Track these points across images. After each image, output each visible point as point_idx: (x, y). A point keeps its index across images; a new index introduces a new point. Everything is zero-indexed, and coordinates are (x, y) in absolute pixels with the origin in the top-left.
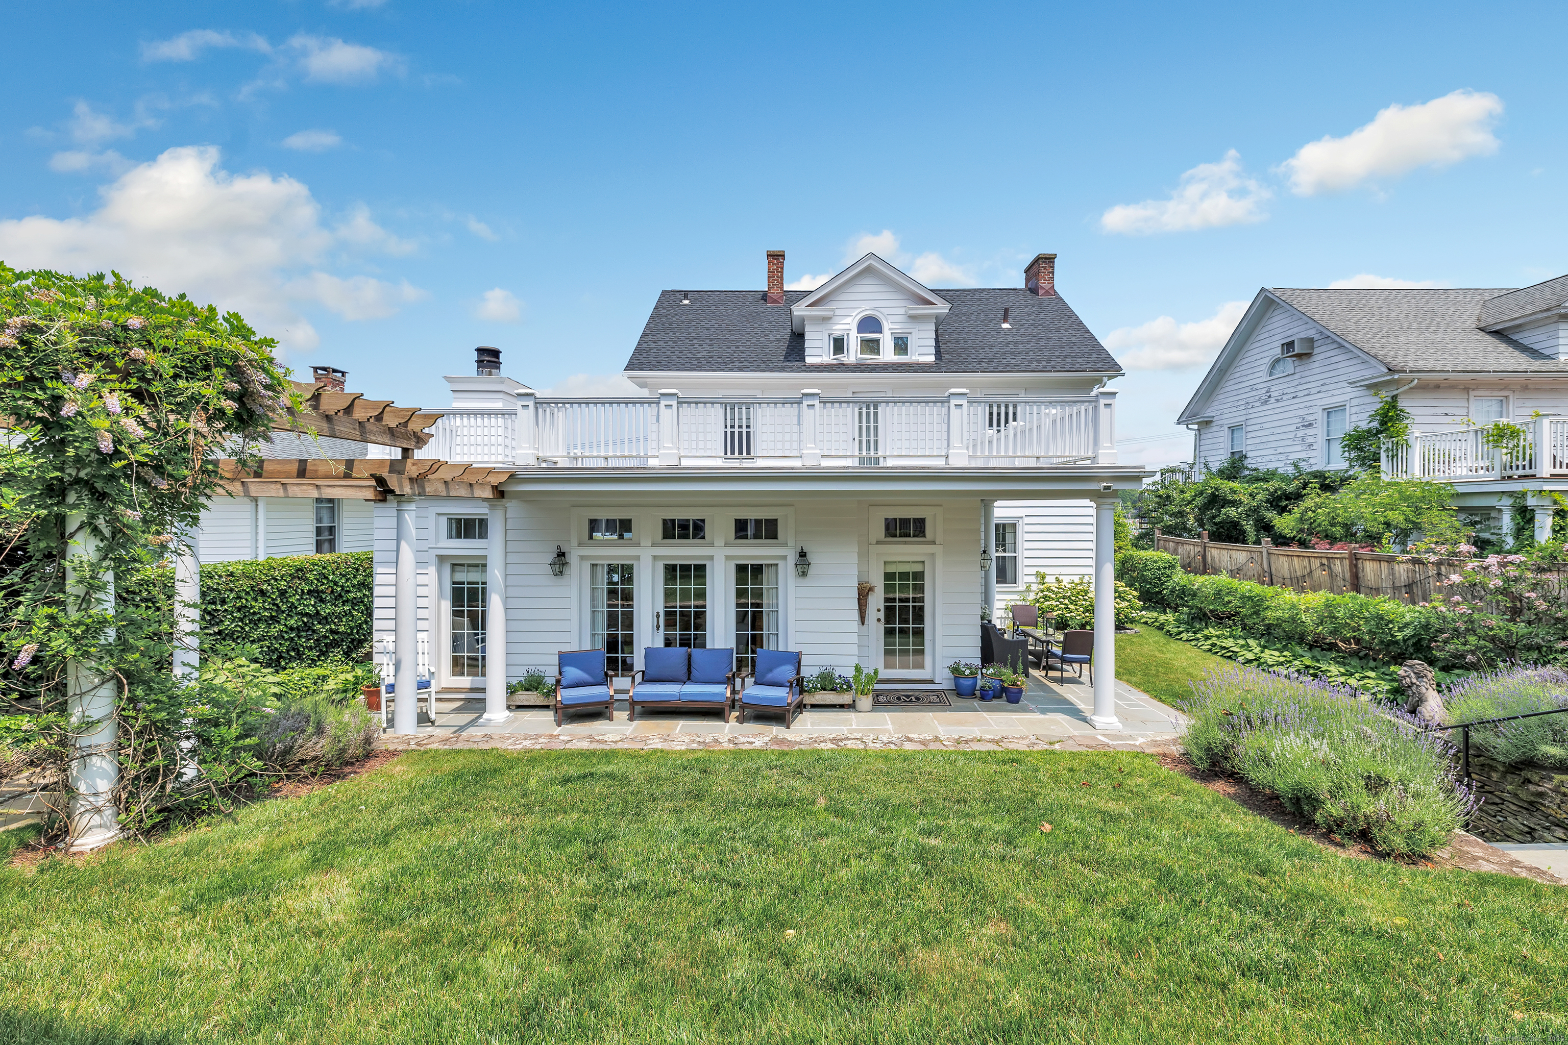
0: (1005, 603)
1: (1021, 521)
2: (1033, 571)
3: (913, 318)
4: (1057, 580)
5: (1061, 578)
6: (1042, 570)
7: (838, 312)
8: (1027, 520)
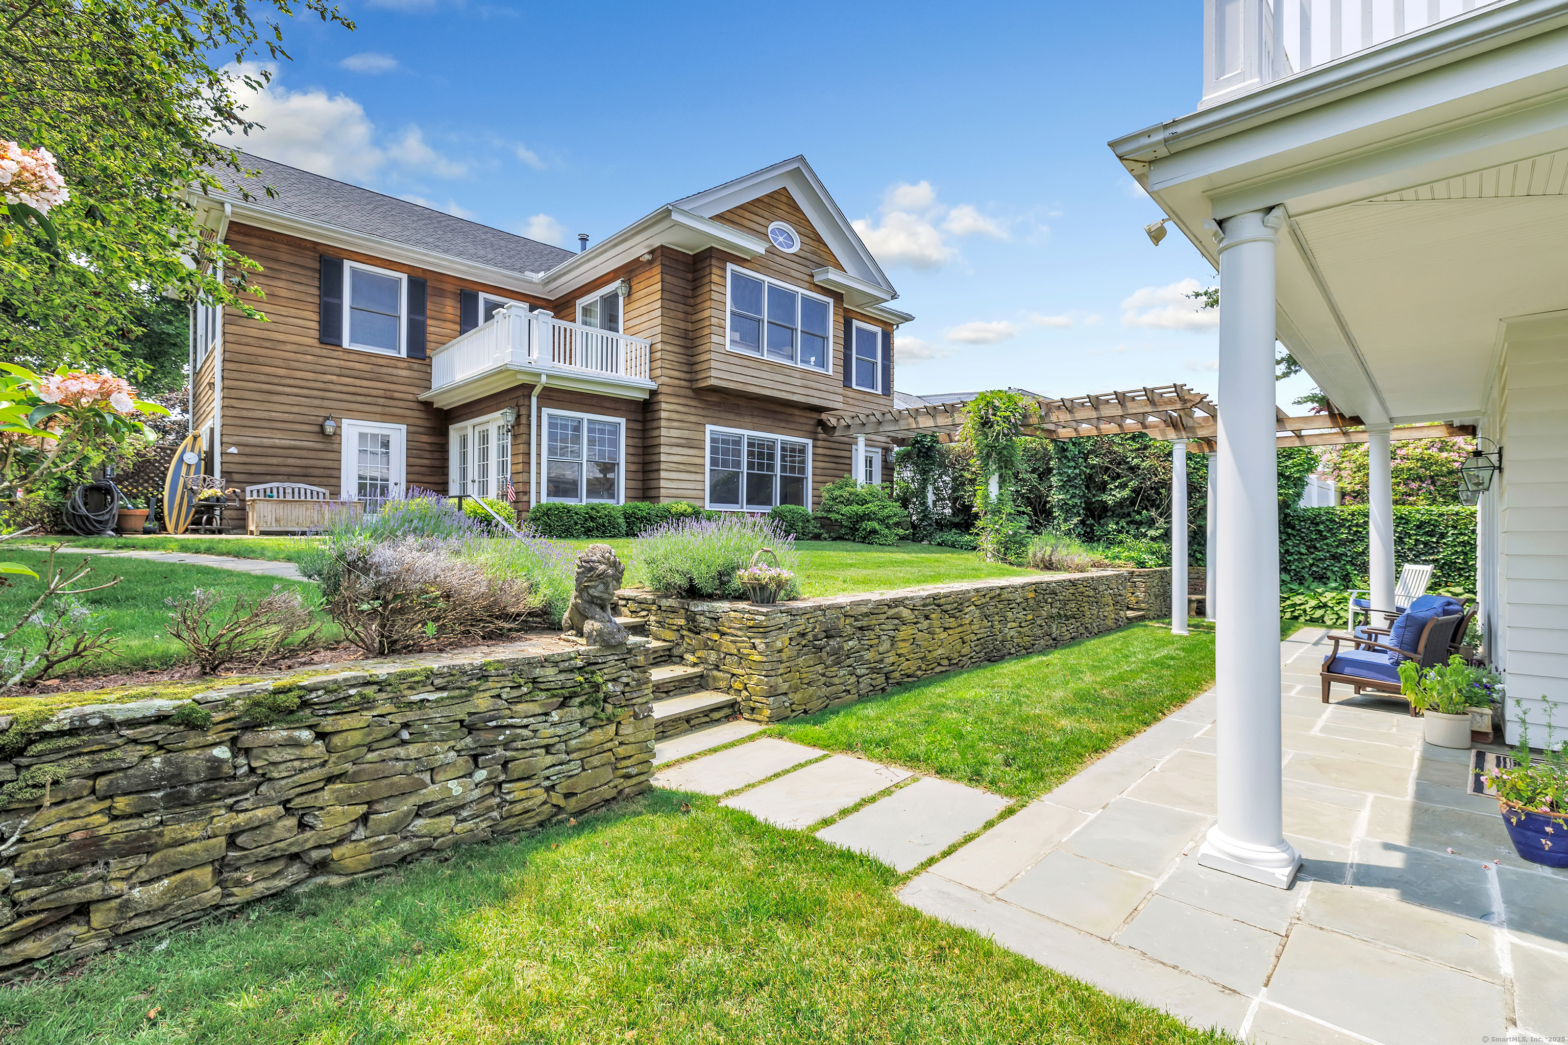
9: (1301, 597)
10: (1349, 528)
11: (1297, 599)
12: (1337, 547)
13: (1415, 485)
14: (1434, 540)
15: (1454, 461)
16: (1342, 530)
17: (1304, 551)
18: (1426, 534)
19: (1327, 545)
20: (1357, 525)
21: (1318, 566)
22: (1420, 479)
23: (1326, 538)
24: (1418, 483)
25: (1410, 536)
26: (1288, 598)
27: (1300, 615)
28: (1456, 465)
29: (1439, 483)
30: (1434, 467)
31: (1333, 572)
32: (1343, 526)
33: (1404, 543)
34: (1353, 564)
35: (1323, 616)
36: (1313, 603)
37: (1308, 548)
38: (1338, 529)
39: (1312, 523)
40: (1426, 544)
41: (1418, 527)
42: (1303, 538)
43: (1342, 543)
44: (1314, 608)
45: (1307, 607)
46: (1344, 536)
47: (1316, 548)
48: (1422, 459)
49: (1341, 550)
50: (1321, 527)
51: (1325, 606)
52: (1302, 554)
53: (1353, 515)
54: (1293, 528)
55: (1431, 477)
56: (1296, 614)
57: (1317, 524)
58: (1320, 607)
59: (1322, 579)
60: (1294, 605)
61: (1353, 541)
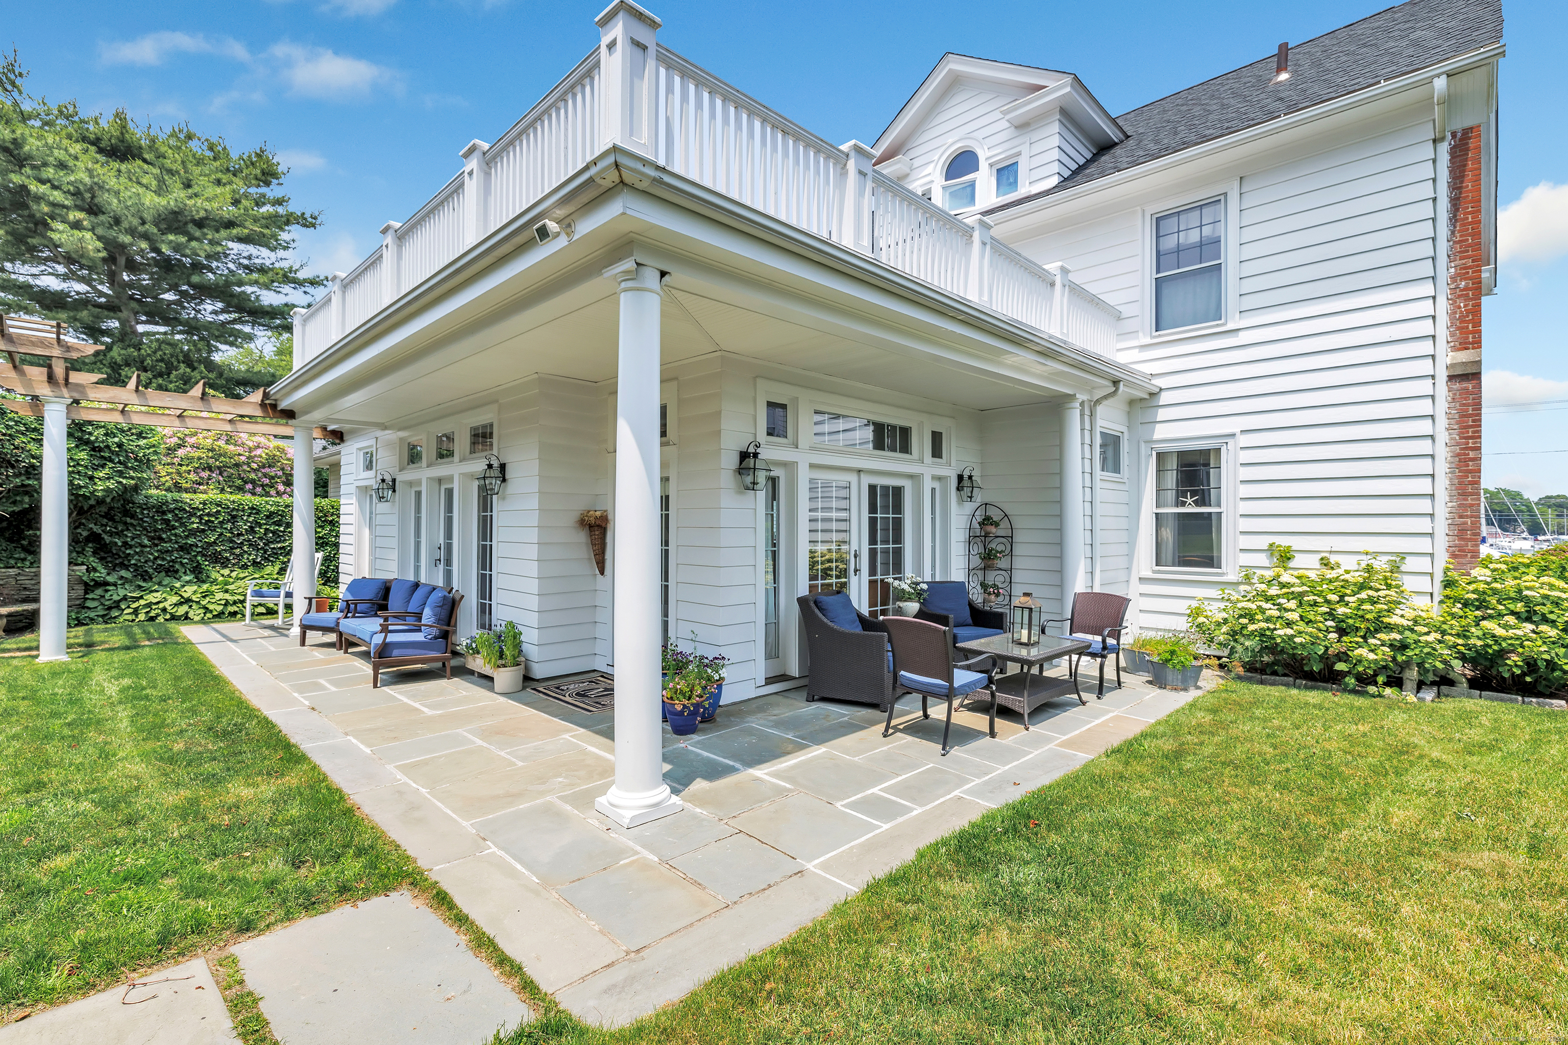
0: (1188, 603)
1: (1231, 442)
2: (1263, 542)
3: (1023, 126)
4: (1325, 563)
5: (1333, 559)
6: (1283, 541)
7: (916, 163)
8: (1244, 440)
9: (155, 594)
10: (200, 517)
11: (151, 598)
12: (187, 537)
13: (205, 474)
14: (282, 529)
15: (240, 455)
16: (193, 519)
17: (146, 542)
18: (274, 523)
19: (176, 535)
20: (208, 515)
21: (164, 559)
22: (210, 468)
23: (174, 528)
24: (207, 473)
25: (260, 525)
26: (141, 597)
27: (158, 615)
28: (243, 458)
29: (225, 474)
30: (222, 459)
31: (182, 564)
32: (192, 515)
33: (255, 532)
34: (203, 555)
35: (187, 613)
36: (175, 599)
37: (151, 539)
38: (189, 518)
39: (157, 512)
40: (274, 532)
41: (268, 517)
42: (145, 529)
43: (193, 533)
44: (176, 605)
45: (166, 604)
46: (195, 526)
47: (161, 539)
48: (212, 450)
49: (190, 541)
50: (170, 516)
51: (188, 601)
52: (146, 546)
53: (205, 504)
54: (133, 516)
55: (219, 468)
56: (152, 614)
57: (164, 513)
58: (181, 604)
59: (171, 572)
60: (149, 605)
61: (203, 531)
